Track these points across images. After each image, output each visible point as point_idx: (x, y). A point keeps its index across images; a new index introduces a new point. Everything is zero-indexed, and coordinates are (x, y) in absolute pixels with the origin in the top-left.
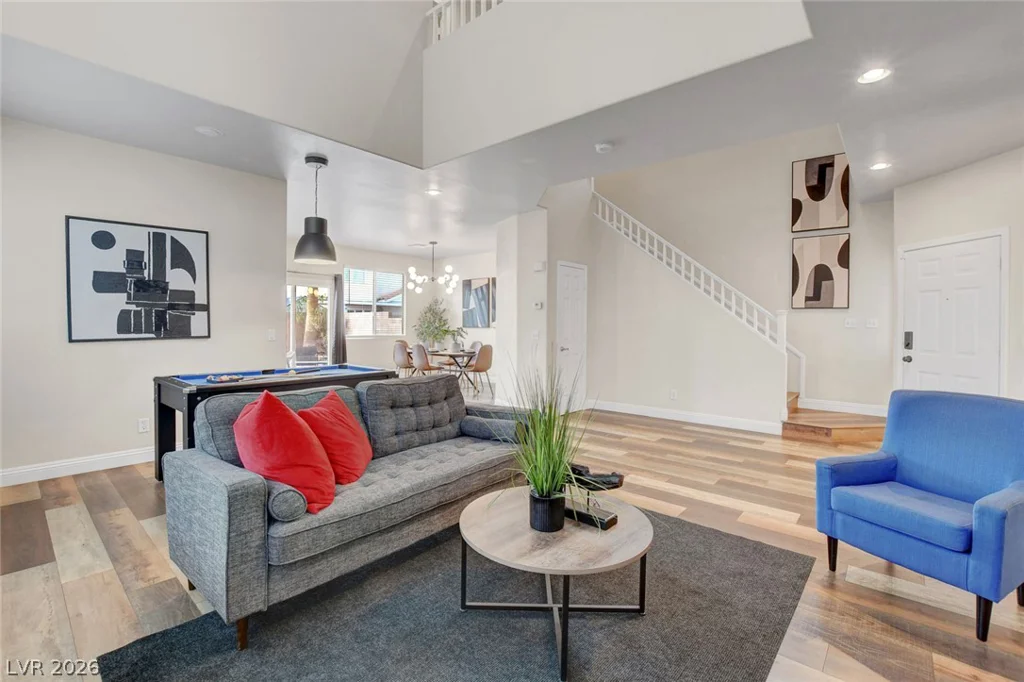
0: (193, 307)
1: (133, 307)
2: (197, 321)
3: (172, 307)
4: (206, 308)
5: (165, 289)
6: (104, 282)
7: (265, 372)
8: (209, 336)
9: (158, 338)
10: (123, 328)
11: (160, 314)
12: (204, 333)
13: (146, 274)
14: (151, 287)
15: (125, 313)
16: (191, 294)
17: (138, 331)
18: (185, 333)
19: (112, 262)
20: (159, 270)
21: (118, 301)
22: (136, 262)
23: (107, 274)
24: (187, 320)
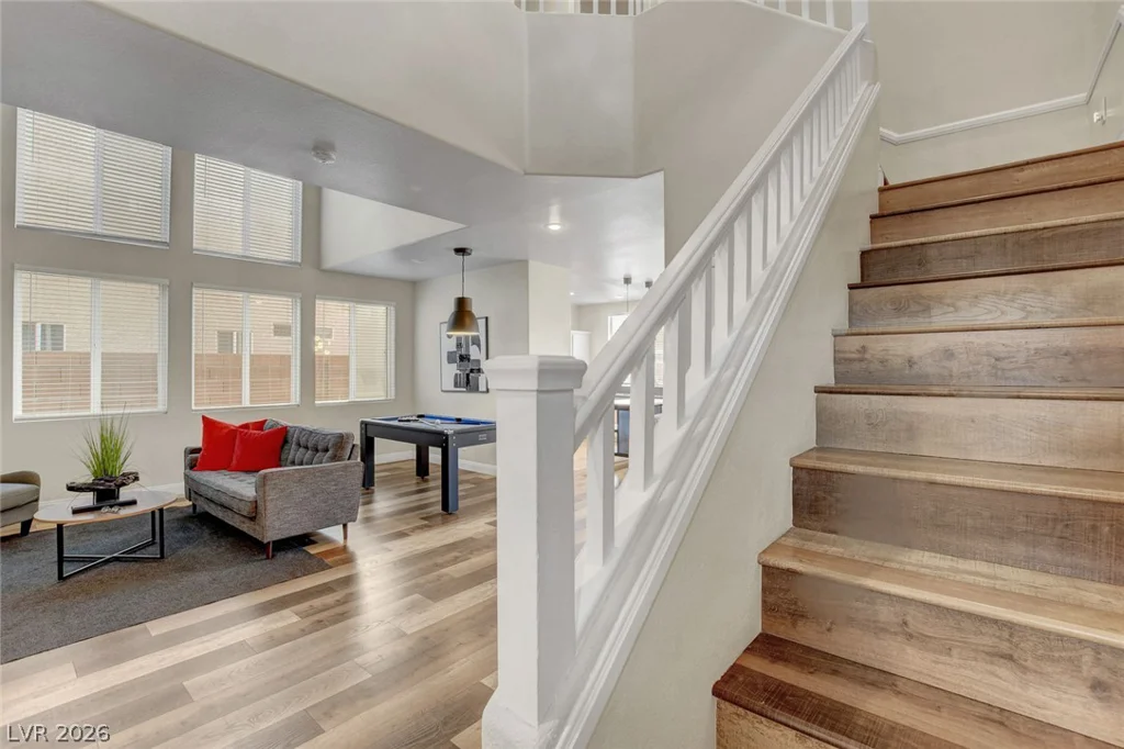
0: (479, 371)
1: (458, 372)
2: (482, 379)
3: (472, 371)
5: (469, 360)
6: (451, 359)
8: (487, 392)
9: (467, 392)
10: (456, 385)
11: (468, 375)
12: (485, 389)
13: (463, 352)
14: (464, 358)
15: (456, 375)
16: (479, 362)
17: (460, 386)
18: (476, 389)
19: (452, 346)
20: (467, 347)
21: (454, 369)
22: (459, 344)
23: (451, 353)
24: (477, 381)
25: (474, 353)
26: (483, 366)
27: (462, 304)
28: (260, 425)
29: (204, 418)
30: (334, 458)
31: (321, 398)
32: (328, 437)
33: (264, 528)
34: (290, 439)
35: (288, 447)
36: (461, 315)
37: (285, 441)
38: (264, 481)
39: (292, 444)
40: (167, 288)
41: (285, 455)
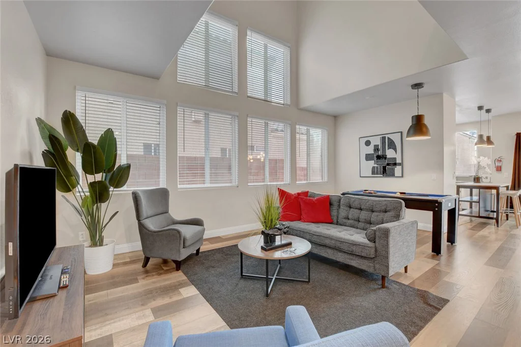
0: (395, 164)
1: (376, 165)
2: (398, 170)
3: (388, 164)
5: (386, 158)
6: (368, 157)
9: (384, 177)
10: (373, 173)
11: (384, 168)
12: (400, 175)
13: (380, 153)
14: (381, 157)
15: (374, 168)
16: (395, 159)
17: (377, 174)
18: (393, 175)
19: (370, 150)
20: (384, 150)
21: (372, 163)
22: (376, 149)
23: (369, 154)
24: (393, 170)
25: (390, 153)
26: (398, 161)
27: (418, 119)
28: (307, 193)
29: (277, 189)
31: (299, 180)
32: (385, 203)
33: (387, 267)
34: (335, 204)
35: (334, 209)
36: (418, 126)
37: (331, 204)
38: (386, 233)
39: (339, 206)
40: (236, 118)
41: (334, 213)
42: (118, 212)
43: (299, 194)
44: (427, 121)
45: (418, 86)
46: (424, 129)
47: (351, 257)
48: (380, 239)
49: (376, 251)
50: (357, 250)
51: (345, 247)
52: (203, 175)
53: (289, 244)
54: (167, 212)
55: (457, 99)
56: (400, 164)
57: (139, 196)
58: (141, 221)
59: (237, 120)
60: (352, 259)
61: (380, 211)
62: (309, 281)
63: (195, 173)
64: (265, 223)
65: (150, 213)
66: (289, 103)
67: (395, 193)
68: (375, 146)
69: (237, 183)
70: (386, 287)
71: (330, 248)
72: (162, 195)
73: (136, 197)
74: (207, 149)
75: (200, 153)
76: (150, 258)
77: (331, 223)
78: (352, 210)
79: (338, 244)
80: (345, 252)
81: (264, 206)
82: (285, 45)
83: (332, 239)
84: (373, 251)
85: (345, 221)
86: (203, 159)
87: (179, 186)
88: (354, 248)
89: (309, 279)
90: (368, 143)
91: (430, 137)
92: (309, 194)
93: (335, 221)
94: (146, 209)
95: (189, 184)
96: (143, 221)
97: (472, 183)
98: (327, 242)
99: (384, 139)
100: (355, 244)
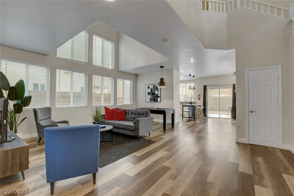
0: (158, 97)
1: (151, 97)
2: (159, 99)
3: (156, 97)
4: (160, 97)
5: (155, 94)
6: (149, 94)
7: (158, 108)
8: (161, 102)
9: (154, 102)
10: (150, 100)
11: (154, 98)
12: (160, 101)
13: (153, 92)
14: (153, 94)
15: (151, 98)
16: (158, 94)
17: (152, 101)
18: (157, 101)
19: (149, 91)
20: (154, 91)
21: (150, 96)
22: (152, 90)
23: (149, 92)
24: (157, 99)
25: (156, 92)
26: (159, 95)
27: (162, 80)
28: (117, 109)
29: (105, 107)
30: (147, 116)
31: (118, 104)
32: (143, 111)
33: (139, 133)
34: (128, 112)
35: (127, 114)
36: (162, 82)
37: (126, 113)
38: (138, 121)
39: (129, 113)
40: (87, 75)
41: (127, 116)
42: (26, 117)
43: (114, 109)
44: (165, 81)
45: (162, 67)
46: (164, 84)
47: (129, 131)
48: (137, 123)
49: (136, 127)
50: (130, 128)
51: (126, 128)
52: (70, 101)
53: (105, 127)
54: (50, 118)
55: (180, 72)
56: (159, 97)
57: (37, 110)
58: (38, 122)
59: (87, 76)
60: (129, 132)
61: (142, 115)
62: (112, 141)
63: (65, 100)
64: (95, 119)
65: (42, 118)
66: (114, 69)
67: (154, 108)
68: (151, 89)
69: (87, 105)
70: (139, 140)
71: (122, 129)
72: (48, 110)
73: (35, 111)
74: (71, 88)
75: (68, 90)
76: (42, 138)
77: (126, 120)
78: (133, 114)
79: (124, 127)
80: (127, 130)
81: (95, 113)
82: (112, 42)
83: (122, 125)
84: (134, 128)
85: (130, 119)
86: (69, 93)
87: (56, 107)
88: (129, 128)
89: (112, 139)
90: (149, 88)
91: (165, 87)
92: (118, 109)
93: (127, 119)
94: (40, 116)
95: (61, 105)
96: (39, 121)
97: (189, 105)
98: (121, 126)
99: (154, 86)
100: (129, 126)
